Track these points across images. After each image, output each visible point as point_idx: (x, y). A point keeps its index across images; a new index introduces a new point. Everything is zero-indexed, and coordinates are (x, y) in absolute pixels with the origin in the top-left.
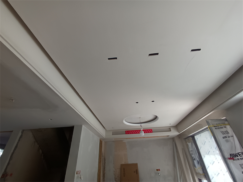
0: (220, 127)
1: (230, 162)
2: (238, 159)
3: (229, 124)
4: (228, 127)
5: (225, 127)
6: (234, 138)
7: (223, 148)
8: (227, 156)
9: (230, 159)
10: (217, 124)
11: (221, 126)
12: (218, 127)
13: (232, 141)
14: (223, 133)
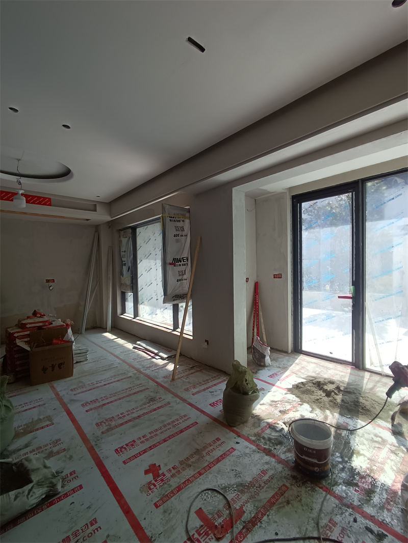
0: (177, 219)
1: (170, 268)
2: (180, 265)
3: (190, 218)
4: (187, 221)
5: (183, 221)
6: (186, 238)
7: (169, 249)
8: (169, 260)
9: (171, 264)
10: (174, 214)
11: (179, 219)
12: (174, 219)
13: (183, 241)
14: (177, 229)
